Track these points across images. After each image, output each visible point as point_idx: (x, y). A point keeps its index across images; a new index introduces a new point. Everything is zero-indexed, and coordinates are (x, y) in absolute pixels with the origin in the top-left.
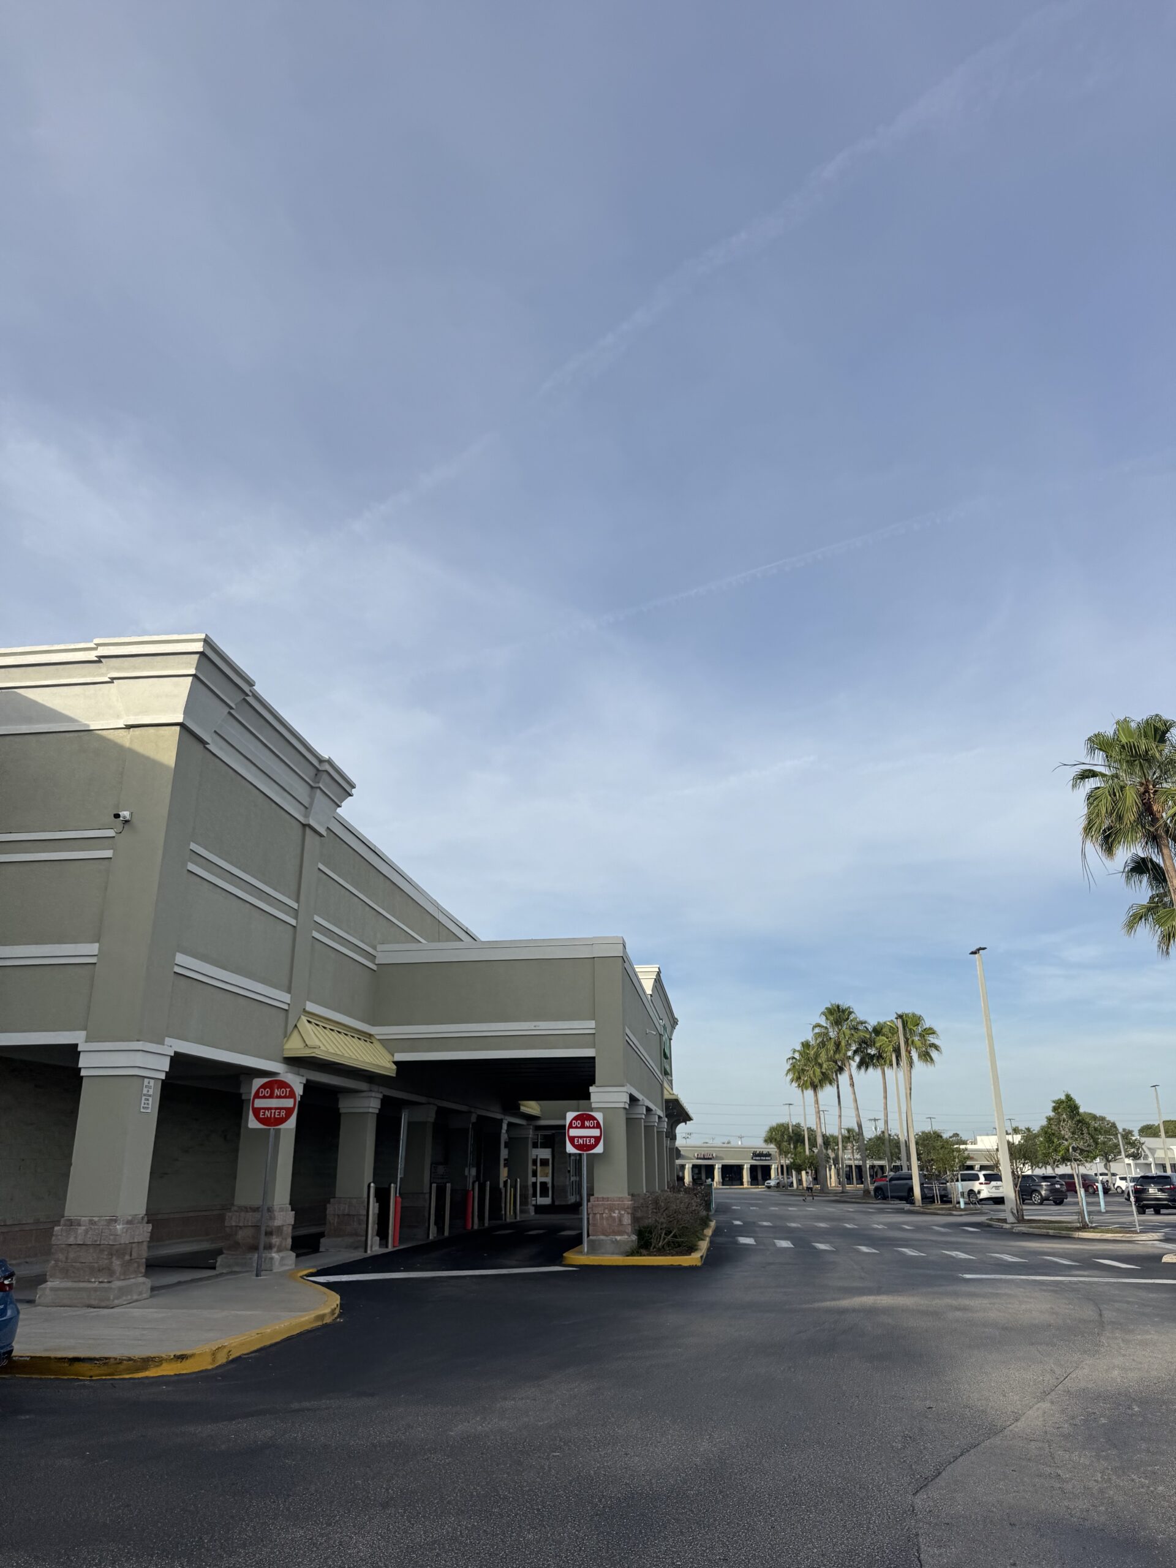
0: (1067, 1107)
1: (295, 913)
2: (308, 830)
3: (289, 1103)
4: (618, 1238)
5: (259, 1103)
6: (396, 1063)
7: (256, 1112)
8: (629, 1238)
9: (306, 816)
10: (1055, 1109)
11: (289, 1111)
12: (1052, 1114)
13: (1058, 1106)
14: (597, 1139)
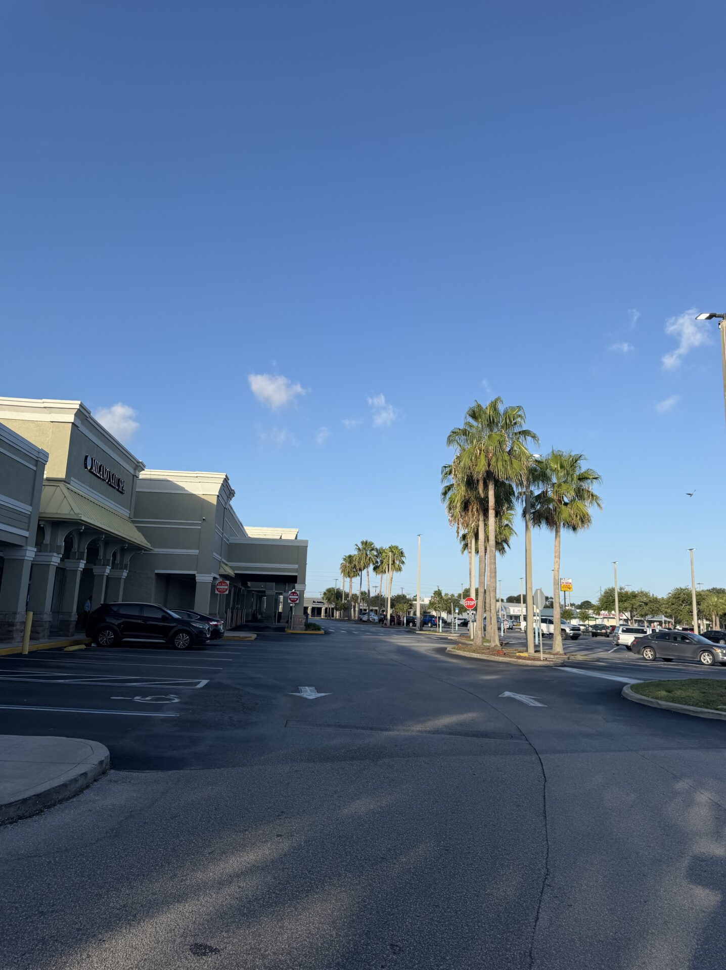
0: (438, 593)
1: (222, 534)
2: (226, 510)
3: (226, 587)
4: (301, 626)
5: (218, 587)
6: (235, 574)
7: (217, 589)
8: (303, 626)
9: (226, 505)
10: (434, 594)
11: (226, 589)
12: (433, 595)
13: (435, 593)
14: (297, 599)
